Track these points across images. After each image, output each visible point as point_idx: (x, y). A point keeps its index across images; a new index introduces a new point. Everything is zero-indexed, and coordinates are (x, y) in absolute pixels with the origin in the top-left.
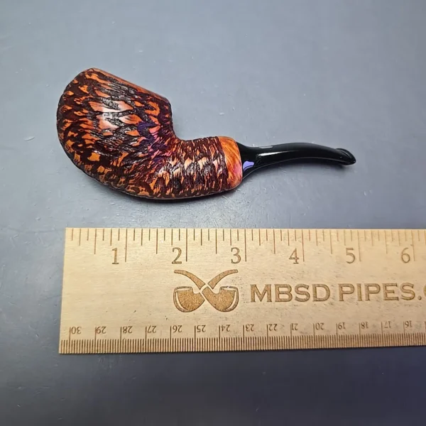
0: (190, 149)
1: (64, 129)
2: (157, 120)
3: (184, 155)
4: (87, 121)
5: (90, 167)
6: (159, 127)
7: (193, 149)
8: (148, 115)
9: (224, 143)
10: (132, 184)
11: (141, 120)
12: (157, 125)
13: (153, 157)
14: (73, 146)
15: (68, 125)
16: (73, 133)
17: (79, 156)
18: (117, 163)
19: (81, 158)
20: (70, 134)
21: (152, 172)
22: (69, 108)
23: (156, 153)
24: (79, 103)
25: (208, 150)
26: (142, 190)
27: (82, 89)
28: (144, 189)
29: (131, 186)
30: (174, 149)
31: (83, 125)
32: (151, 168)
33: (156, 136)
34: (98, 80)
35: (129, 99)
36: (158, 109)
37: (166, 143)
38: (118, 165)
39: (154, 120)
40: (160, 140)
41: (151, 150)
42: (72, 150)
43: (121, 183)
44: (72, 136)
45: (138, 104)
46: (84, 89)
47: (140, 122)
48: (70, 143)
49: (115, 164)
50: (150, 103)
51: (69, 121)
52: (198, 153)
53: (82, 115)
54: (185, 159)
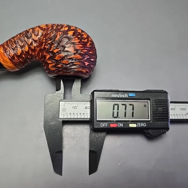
0: (29, 57)
1: (90, 42)
2: (49, 63)
3: (30, 52)
4: (80, 48)
5: (72, 28)
6: (46, 60)
7: (27, 57)
8: (53, 63)
9: (13, 66)
10: (50, 27)
11: (55, 58)
12: (48, 60)
13: (44, 44)
14: (83, 35)
15: (88, 44)
16: (85, 41)
17: (79, 32)
18: (59, 34)
19: (78, 31)
20: (86, 40)
21: (42, 37)
22: (90, 52)
23: (43, 46)
24: (87, 56)
25: (19, 60)
26: (44, 27)
27: (88, 63)
28: (43, 28)
29: (50, 26)
30: (36, 53)
31: (81, 46)
32: (43, 38)
33: (46, 54)
34: (82, 70)
35: (65, 66)
36: (50, 68)
37: (41, 54)
38: (58, 33)
39: (50, 62)
40: (44, 54)
41: (45, 47)
42: (83, 33)
43: (55, 26)
44: (85, 40)
45: (59, 66)
46: (87, 64)
47: (55, 57)
48: (85, 36)
49: (60, 33)
50: (54, 69)
51: (88, 46)
52: (23, 56)
53: (83, 51)
54: (29, 51)
